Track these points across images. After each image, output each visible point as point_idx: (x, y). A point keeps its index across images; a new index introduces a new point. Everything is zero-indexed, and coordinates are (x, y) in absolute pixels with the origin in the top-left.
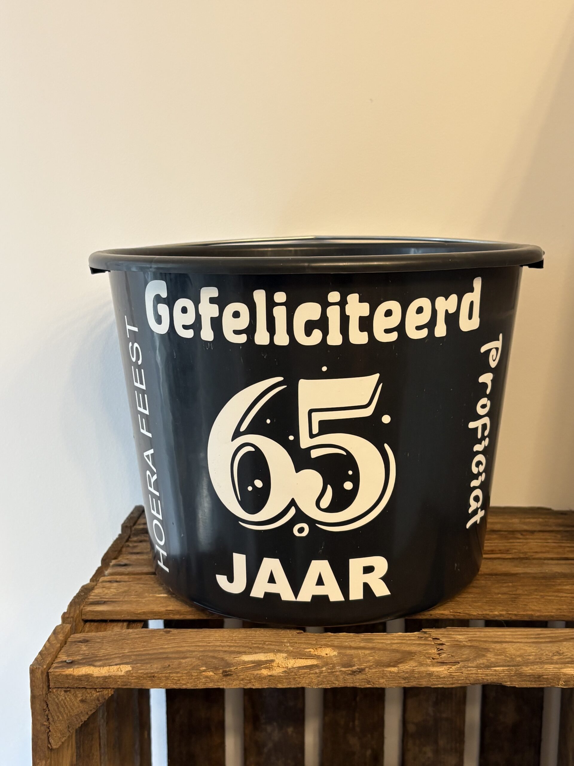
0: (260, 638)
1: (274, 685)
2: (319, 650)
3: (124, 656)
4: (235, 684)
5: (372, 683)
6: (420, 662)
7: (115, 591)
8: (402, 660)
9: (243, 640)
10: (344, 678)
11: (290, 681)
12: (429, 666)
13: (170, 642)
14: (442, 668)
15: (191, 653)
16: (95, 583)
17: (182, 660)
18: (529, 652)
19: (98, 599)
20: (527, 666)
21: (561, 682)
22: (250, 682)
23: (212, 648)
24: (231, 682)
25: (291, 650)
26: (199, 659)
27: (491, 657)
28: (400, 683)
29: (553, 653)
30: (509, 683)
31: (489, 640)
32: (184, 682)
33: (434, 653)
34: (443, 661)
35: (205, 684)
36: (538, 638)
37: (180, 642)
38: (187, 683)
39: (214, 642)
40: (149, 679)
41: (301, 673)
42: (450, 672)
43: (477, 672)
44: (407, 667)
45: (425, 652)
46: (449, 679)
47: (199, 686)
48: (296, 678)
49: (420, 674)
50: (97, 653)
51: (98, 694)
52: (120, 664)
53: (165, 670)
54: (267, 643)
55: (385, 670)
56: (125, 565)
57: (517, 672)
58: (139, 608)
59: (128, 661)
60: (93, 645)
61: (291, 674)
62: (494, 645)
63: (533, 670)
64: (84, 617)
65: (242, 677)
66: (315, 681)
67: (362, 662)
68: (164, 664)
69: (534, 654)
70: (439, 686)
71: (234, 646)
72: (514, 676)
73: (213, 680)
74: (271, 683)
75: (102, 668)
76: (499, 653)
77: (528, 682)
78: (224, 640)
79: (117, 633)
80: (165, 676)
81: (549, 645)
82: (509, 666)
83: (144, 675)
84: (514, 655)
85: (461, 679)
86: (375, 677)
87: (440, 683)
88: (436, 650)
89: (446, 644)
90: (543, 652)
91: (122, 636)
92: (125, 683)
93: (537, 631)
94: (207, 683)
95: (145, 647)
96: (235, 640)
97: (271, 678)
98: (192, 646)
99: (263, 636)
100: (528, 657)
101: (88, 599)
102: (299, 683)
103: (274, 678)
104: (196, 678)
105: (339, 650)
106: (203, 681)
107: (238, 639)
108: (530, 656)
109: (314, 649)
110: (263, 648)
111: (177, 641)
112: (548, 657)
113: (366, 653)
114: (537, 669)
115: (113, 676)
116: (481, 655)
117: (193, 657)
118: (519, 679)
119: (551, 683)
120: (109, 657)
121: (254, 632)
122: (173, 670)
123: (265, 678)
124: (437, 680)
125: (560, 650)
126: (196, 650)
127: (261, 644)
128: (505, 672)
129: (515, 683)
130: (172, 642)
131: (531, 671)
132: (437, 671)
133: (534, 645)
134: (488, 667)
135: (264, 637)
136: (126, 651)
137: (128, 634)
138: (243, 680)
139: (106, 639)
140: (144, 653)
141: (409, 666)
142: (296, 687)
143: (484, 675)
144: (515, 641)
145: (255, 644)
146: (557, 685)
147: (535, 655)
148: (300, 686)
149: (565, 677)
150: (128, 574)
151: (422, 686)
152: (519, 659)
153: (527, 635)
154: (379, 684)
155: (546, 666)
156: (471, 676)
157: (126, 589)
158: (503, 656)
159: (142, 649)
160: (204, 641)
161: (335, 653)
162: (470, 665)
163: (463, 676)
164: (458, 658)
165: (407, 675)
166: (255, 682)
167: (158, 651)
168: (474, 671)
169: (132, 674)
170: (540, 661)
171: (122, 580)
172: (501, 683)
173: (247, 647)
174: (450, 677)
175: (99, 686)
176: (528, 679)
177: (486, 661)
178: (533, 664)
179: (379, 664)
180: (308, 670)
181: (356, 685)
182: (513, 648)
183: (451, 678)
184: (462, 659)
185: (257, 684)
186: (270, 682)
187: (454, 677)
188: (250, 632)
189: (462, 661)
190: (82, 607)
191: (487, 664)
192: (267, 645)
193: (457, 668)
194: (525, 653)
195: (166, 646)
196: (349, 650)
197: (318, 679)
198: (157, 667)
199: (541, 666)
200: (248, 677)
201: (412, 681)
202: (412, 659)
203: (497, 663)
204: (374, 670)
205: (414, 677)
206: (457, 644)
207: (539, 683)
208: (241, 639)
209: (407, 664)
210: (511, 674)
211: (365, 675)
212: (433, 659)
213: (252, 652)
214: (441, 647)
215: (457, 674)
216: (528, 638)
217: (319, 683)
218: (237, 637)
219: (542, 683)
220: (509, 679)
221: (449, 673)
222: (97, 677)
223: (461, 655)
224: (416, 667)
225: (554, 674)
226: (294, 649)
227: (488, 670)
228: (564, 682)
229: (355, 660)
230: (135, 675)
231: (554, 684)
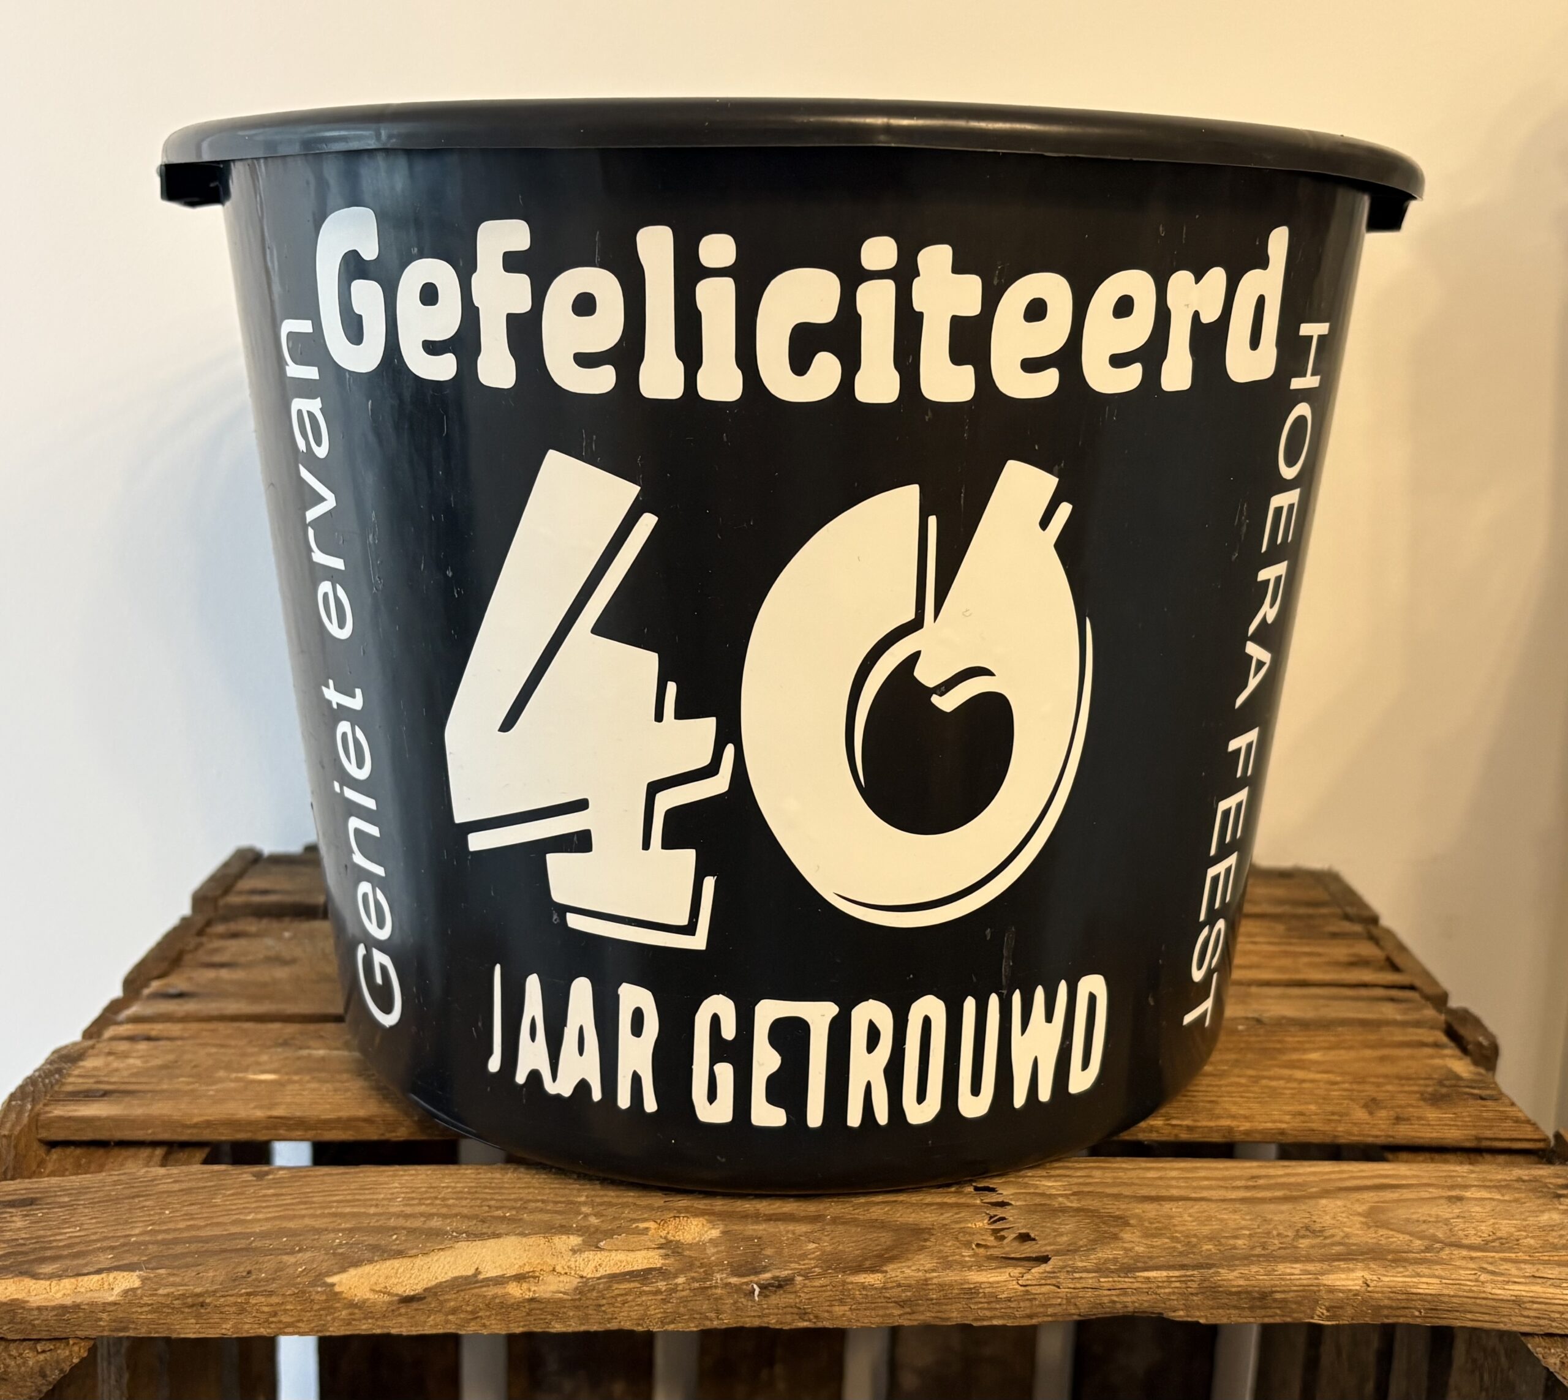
0: (515, 1191)
1: (543, 1326)
2: (673, 1223)
3: (128, 1247)
4: (432, 1323)
5: (811, 1317)
6: (942, 1257)
7: (138, 1062)
8: (895, 1252)
9: (466, 1199)
10: (735, 1302)
11: (587, 1315)
12: (970, 1268)
13: (264, 1204)
14: (1005, 1272)
15: (317, 1237)
16: (90, 1043)
17: (285, 1258)
18: (1234, 1227)
19: (89, 1084)
20: (1231, 1267)
21: (1320, 1310)
22: (477, 1318)
23: (377, 1221)
24: (423, 1318)
25: (595, 1226)
26: (334, 1254)
27: (1133, 1241)
28: (891, 1315)
29: (1298, 1231)
30: (1181, 1313)
31: (1127, 1191)
32: (286, 1319)
33: (981, 1229)
34: (1007, 1254)
35: (349, 1324)
36: (1254, 1187)
37: (292, 1204)
38: (298, 1321)
39: (385, 1203)
40: (188, 1313)
41: (616, 1292)
42: (1024, 1284)
43: (1096, 1285)
44: (908, 1271)
45: (958, 1226)
46: (1022, 1304)
47: (331, 1329)
48: (603, 1305)
49: (943, 1290)
50: (52, 1238)
51: (42, 1357)
52: (109, 1270)
53: (235, 1287)
54: (532, 1205)
55: (848, 1280)
56: (181, 995)
57: (1206, 1284)
58: (196, 1111)
59: (135, 1259)
60: (48, 1213)
61: (589, 1295)
62: (1140, 1206)
63: (1248, 1279)
64: (44, 1134)
65: (452, 1303)
66: (656, 1312)
67: (787, 1259)
68: (235, 1268)
69: (1247, 1232)
70: (995, 1322)
71: (438, 1215)
72: (1196, 1294)
73: (371, 1312)
74: (535, 1320)
75: (54, 1283)
76: (1156, 1228)
77: (1233, 1311)
78: (413, 1199)
79: (122, 1177)
80: (235, 1304)
81: (1285, 1207)
82: (1183, 1267)
83: (175, 1302)
84: (1195, 1236)
85: (1054, 1301)
86: (821, 1299)
87: (997, 1313)
88: (986, 1222)
89: (1013, 1203)
90: (1270, 1227)
91: (133, 1187)
92: (121, 1322)
93: (1250, 1168)
94: (354, 1320)
95: (189, 1220)
96: (444, 1199)
97: (534, 1305)
98: (323, 1215)
99: (523, 1186)
100: (1232, 1242)
101: (63, 1084)
102: (612, 1319)
103: (543, 1306)
104: (323, 1309)
105: (726, 1225)
106: (342, 1317)
107: (454, 1196)
108: (1236, 1237)
109: (659, 1221)
110: (521, 1220)
111: (284, 1202)
112: (1284, 1240)
113: (798, 1232)
114: (1256, 1275)
115: (88, 1304)
116: (1106, 1235)
117: (318, 1249)
118: (1211, 1303)
119: (1293, 1311)
120: (84, 1249)
121: (498, 1175)
122: (258, 1287)
123: (518, 1305)
124: (989, 1306)
125: (1315, 1222)
126: (331, 1226)
127: (514, 1208)
128: (1173, 1285)
129: (1198, 1313)
130: (268, 1204)
131: (1241, 1282)
132: (990, 1283)
133: (1244, 1207)
134: (1128, 1270)
135: (525, 1188)
136: (137, 1231)
137: (152, 1181)
138: (454, 1311)
139: (88, 1196)
140: (185, 1235)
141: (913, 1268)
142: (603, 1330)
143: (1118, 1292)
144: (1194, 1195)
145: (498, 1208)
146: (1308, 1318)
147: (1250, 1234)
148: (613, 1326)
149: (1331, 1296)
150: (185, 1019)
151: (949, 1323)
152: (1208, 1247)
153: (1224, 1179)
154: (832, 1320)
155: (1282, 1268)
156: (1081, 1294)
157: (171, 1057)
158: (1168, 1238)
159: (182, 1225)
160: (358, 1200)
161: (715, 1233)
162: (1080, 1264)
163: (1060, 1295)
164: (1045, 1245)
165: (909, 1294)
166: (489, 1316)
167: (226, 1230)
168: (1090, 1279)
169: (141, 1298)
170: (1263, 1252)
171: (165, 1034)
172: (1162, 1314)
173: (475, 1217)
174: (1027, 1297)
175: (43, 1335)
176: (1235, 1303)
177: (1121, 1253)
178: (1246, 1262)
179: (834, 1263)
180: (637, 1285)
181: (768, 1323)
182: (1190, 1216)
183: (1028, 1299)
184: (1058, 1247)
185: (493, 1322)
186: (531, 1318)
187: (1035, 1299)
188: (489, 1175)
189: (1057, 1253)
190: (39, 1106)
191: (1125, 1261)
192: (531, 1212)
193: (1045, 1272)
194: (1222, 1230)
195: (250, 1217)
196: (752, 1224)
197: (665, 1307)
198: (214, 1276)
199: (1269, 1268)
200: (468, 1305)
201: (922, 1309)
202: (922, 1249)
203: (1150, 1258)
204: (817, 1283)
205: (927, 1300)
206: (1041, 1205)
207: (1263, 1312)
208: (460, 1195)
209: (909, 1263)
210: (1189, 1289)
211: (793, 1296)
212: (978, 1245)
213: (484, 1234)
214: (999, 1212)
215: (1044, 1289)
216: (1227, 1188)
217: (665, 1317)
218: (450, 1190)
219: (1270, 1312)
220: (1184, 1302)
221: (1021, 1286)
222: (39, 1309)
223: (1055, 1233)
224: (933, 1271)
225: (1301, 1288)
226: (602, 1221)
227: (1129, 1277)
228: (1328, 1310)
229: (769, 1252)
230: (149, 1302)
231: (1302, 1315)
